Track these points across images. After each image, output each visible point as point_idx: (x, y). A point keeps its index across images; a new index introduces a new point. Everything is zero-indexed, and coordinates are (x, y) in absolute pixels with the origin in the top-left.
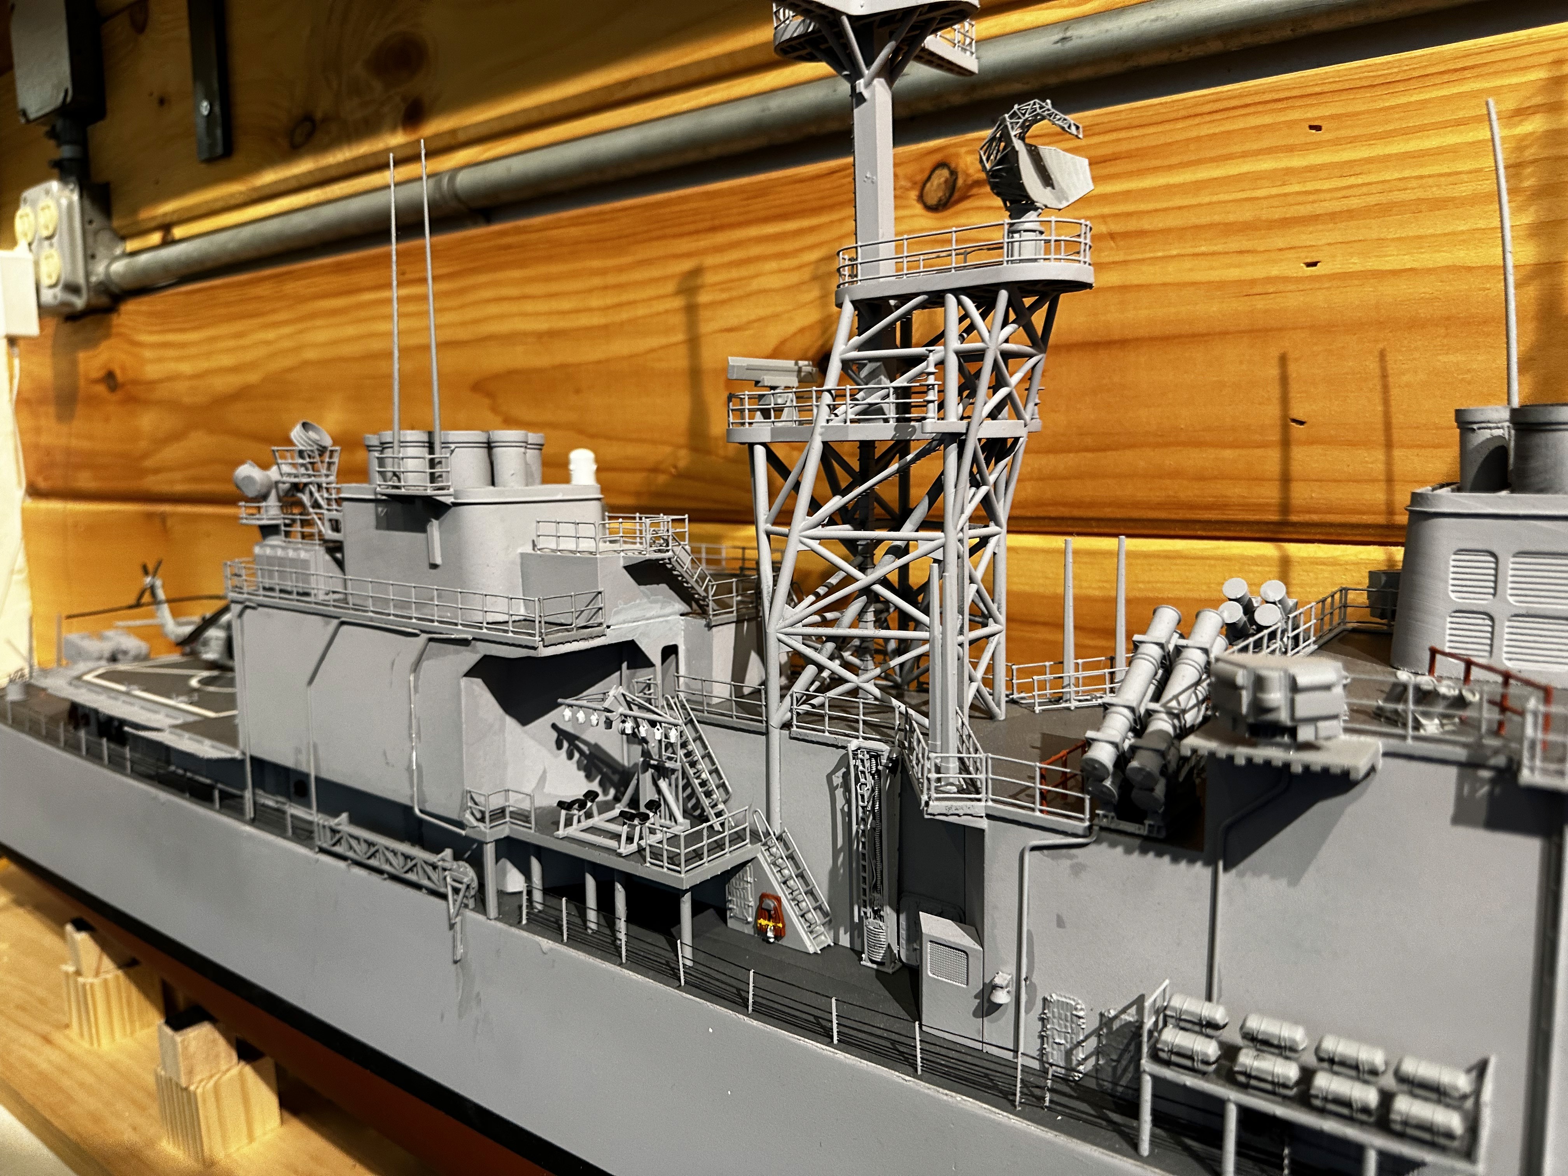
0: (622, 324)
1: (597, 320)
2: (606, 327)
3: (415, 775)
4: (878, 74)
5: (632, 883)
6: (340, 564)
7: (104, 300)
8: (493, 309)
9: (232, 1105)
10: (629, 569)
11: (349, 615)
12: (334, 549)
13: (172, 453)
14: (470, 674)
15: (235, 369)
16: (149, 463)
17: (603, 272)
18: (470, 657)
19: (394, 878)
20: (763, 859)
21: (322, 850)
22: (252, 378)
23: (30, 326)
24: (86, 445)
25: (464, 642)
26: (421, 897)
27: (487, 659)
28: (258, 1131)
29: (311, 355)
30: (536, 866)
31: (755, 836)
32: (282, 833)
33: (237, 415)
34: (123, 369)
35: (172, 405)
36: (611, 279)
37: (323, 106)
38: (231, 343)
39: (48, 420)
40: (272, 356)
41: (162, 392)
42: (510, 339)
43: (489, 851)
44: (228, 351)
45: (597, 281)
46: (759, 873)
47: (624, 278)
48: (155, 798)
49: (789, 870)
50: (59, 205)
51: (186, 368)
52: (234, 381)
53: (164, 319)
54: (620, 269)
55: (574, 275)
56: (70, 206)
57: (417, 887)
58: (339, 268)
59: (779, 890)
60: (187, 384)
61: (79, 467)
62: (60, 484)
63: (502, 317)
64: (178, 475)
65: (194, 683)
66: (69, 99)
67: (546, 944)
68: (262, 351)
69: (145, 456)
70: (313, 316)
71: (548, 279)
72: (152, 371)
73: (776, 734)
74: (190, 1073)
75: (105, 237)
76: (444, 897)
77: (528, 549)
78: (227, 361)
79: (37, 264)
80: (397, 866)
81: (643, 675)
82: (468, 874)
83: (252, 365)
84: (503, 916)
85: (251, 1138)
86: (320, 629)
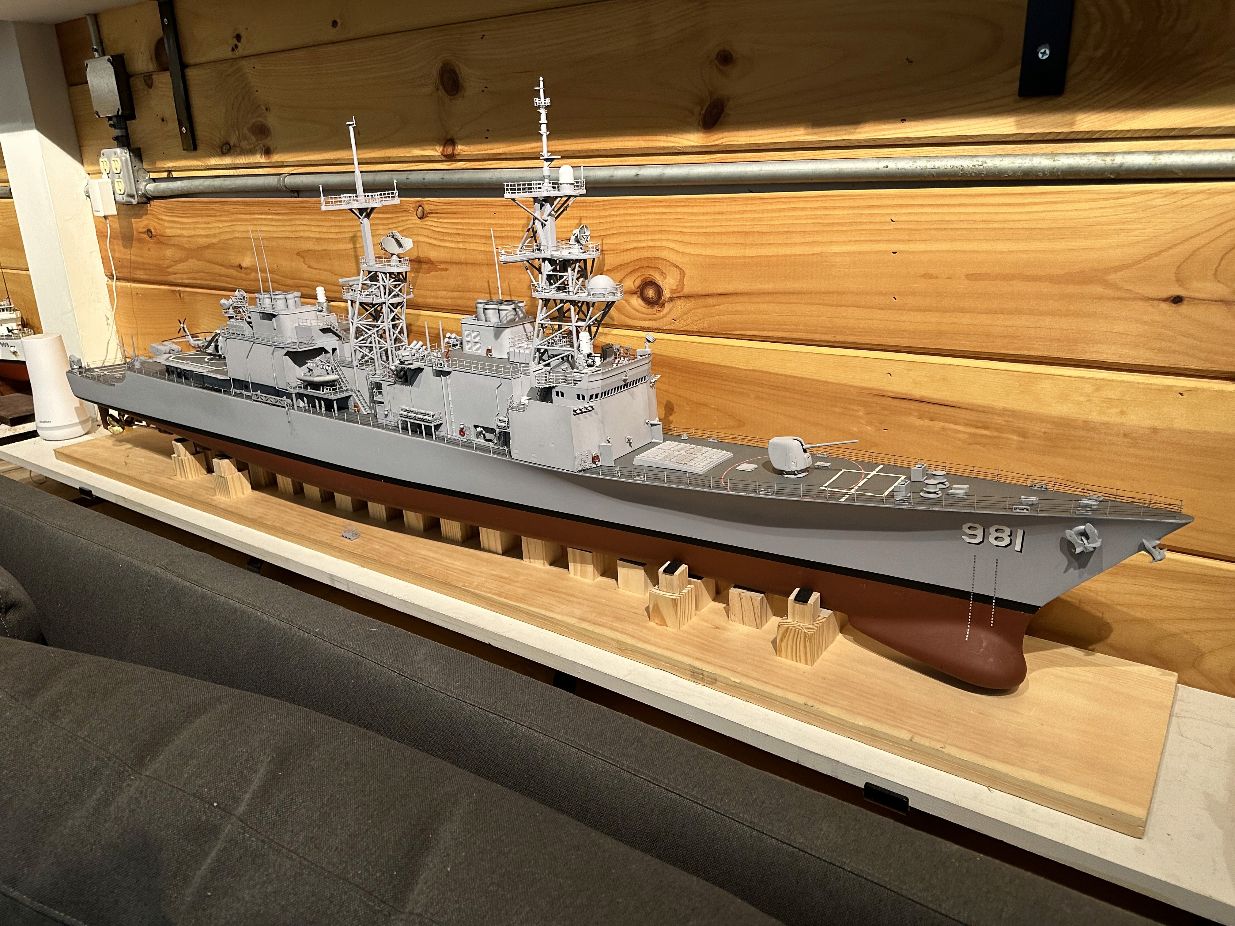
0: (342, 238)
1: (333, 236)
2: (337, 239)
3: (275, 379)
4: (365, 217)
5: (324, 400)
6: (252, 327)
7: (144, 200)
8: (301, 228)
9: (237, 484)
10: (321, 330)
11: (256, 341)
12: (249, 323)
13: (180, 267)
14: (285, 355)
15: (206, 236)
16: (170, 270)
17: (335, 221)
18: (285, 351)
19: (273, 405)
20: (354, 395)
21: (254, 401)
22: (215, 241)
23: (113, 210)
24: (139, 259)
25: (283, 348)
26: (280, 408)
27: (288, 352)
28: (245, 492)
29: (238, 235)
30: (305, 399)
31: (352, 391)
32: (243, 398)
33: (208, 254)
34: (155, 229)
35: (180, 247)
36: (337, 224)
37: (233, 141)
38: (204, 226)
39: (119, 246)
40: (221, 233)
41: (173, 241)
42: (308, 238)
43: (294, 396)
44: (203, 228)
45: (333, 223)
46: (354, 398)
47: (341, 224)
48: (203, 393)
49: (361, 398)
50: (121, 160)
51: (185, 233)
52: (207, 241)
53: (172, 211)
54: (340, 221)
55: (326, 220)
56: (126, 159)
57: (279, 406)
58: (244, 203)
59: (358, 402)
60: (186, 239)
61: (136, 268)
62: (127, 275)
63: (304, 231)
64: (185, 276)
65: (206, 360)
66: (120, 114)
67: (308, 414)
68: (218, 231)
69: (169, 267)
70: (237, 220)
71: (318, 220)
72: (169, 232)
73: (355, 368)
74: (224, 472)
75: (141, 172)
76: (284, 407)
77: (297, 325)
78: (203, 232)
79: (113, 183)
80: (274, 402)
81: (328, 355)
82: (289, 401)
83: (214, 236)
84: (298, 410)
85: (243, 494)
86: (248, 345)
